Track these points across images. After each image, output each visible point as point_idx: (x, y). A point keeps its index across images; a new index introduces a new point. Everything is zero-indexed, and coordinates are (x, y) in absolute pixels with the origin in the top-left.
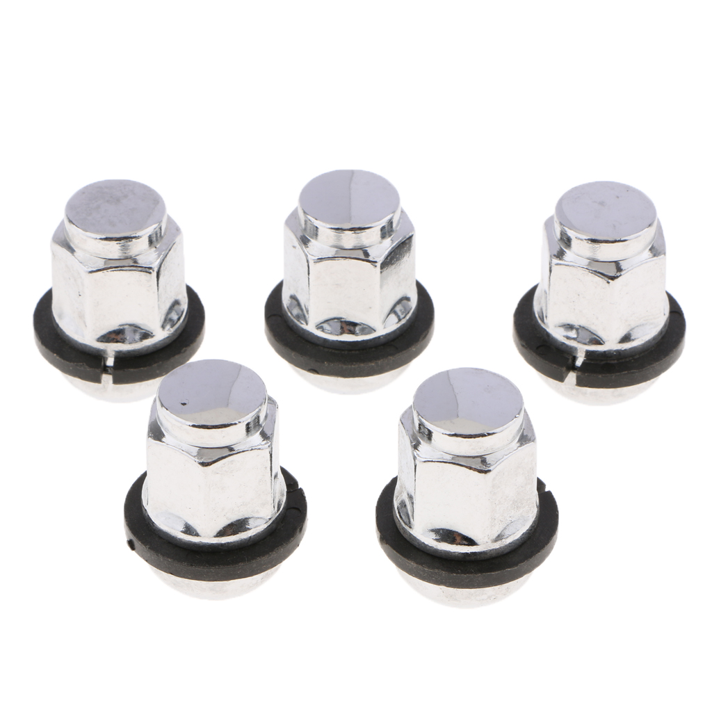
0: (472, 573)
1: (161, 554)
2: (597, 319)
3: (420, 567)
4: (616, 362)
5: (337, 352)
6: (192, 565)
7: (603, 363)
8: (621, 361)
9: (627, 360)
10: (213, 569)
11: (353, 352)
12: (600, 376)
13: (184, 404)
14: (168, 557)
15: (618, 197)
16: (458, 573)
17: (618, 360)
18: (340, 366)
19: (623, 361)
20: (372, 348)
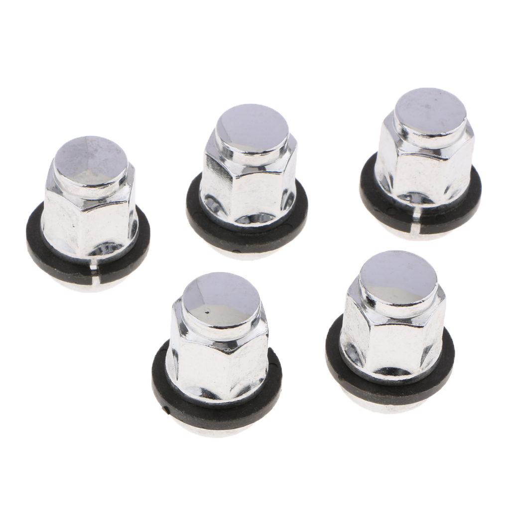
0: (412, 394)
1: (195, 416)
2: (433, 187)
3: (375, 395)
4: (444, 213)
5: (251, 235)
6: (220, 421)
7: (436, 215)
8: (447, 212)
9: (451, 210)
10: (234, 421)
11: (263, 234)
12: (437, 226)
13: (208, 313)
14: (201, 418)
15: (436, 100)
16: (402, 396)
17: (445, 211)
18: (257, 246)
19: (449, 211)
20: (274, 229)
